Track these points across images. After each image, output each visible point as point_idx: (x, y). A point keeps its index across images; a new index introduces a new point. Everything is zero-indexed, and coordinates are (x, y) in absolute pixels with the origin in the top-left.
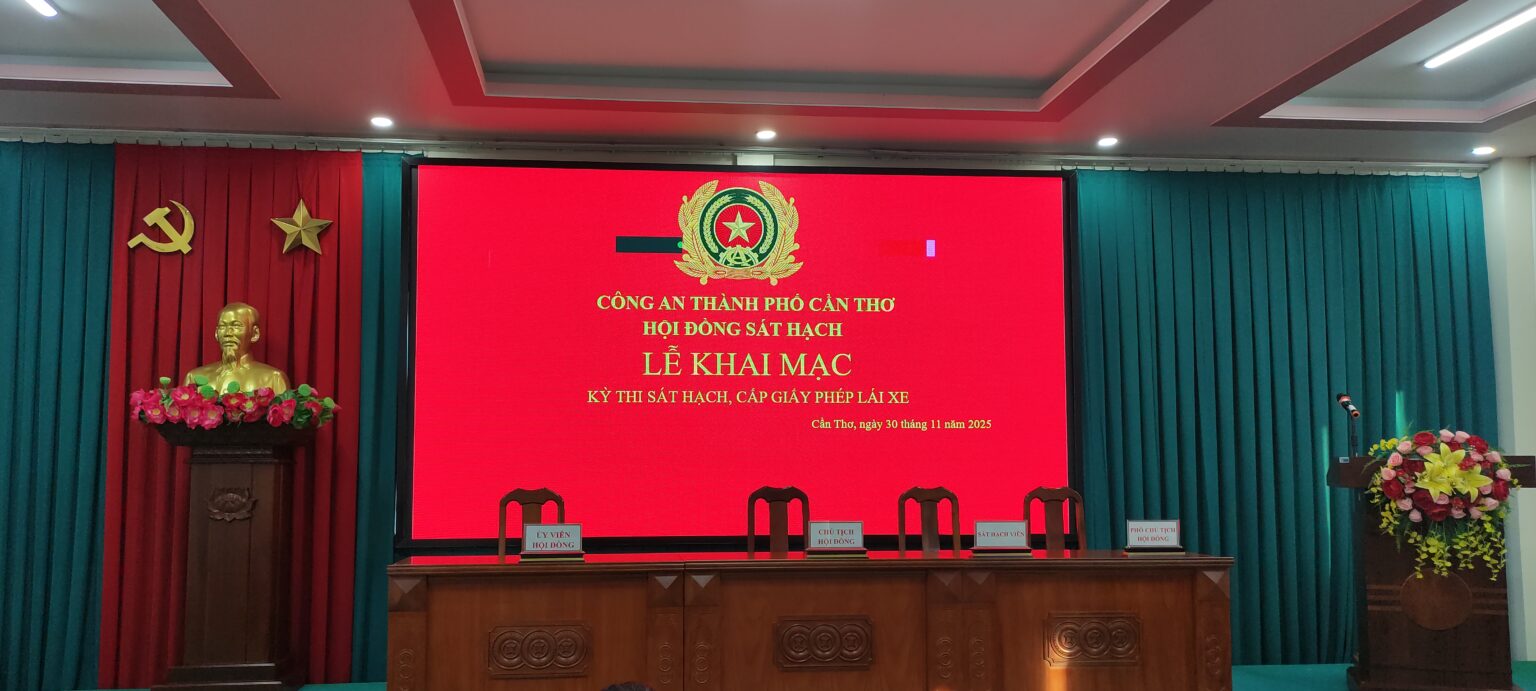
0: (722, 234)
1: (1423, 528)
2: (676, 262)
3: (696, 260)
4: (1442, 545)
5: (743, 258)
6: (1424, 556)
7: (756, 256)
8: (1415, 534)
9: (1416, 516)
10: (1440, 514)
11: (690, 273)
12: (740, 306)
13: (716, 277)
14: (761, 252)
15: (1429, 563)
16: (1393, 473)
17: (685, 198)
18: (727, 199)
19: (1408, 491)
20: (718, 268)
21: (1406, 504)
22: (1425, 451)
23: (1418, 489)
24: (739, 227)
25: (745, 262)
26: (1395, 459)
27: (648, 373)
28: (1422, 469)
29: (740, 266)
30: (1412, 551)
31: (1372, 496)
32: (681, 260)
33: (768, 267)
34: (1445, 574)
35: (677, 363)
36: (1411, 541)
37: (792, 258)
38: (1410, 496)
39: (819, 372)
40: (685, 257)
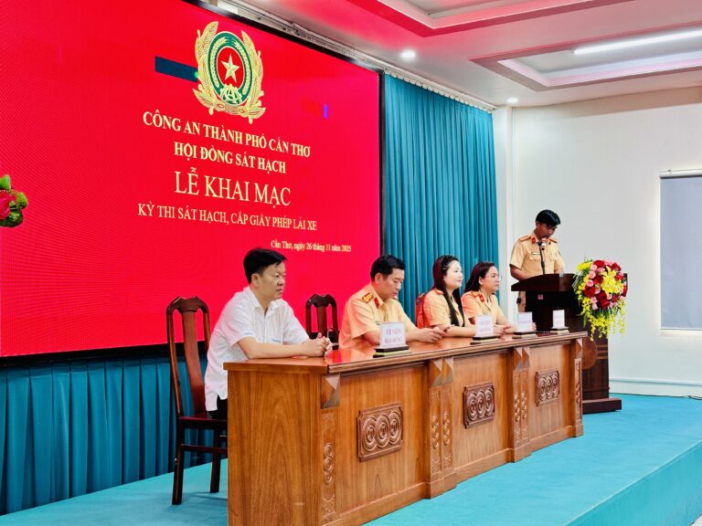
0: (222, 71)
1: (596, 313)
2: (194, 91)
3: (208, 93)
6: (594, 328)
7: (240, 96)
10: (606, 305)
11: (202, 102)
12: (233, 138)
13: (218, 110)
14: (244, 94)
17: (199, 32)
18: (223, 41)
20: (219, 102)
24: (231, 69)
25: (234, 100)
27: (178, 191)
29: (231, 102)
32: (197, 89)
33: (247, 107)
35: (196, 184)
36: (590, 320)
37: (260, 103)
39: (274, 201)
40: (200, 87)
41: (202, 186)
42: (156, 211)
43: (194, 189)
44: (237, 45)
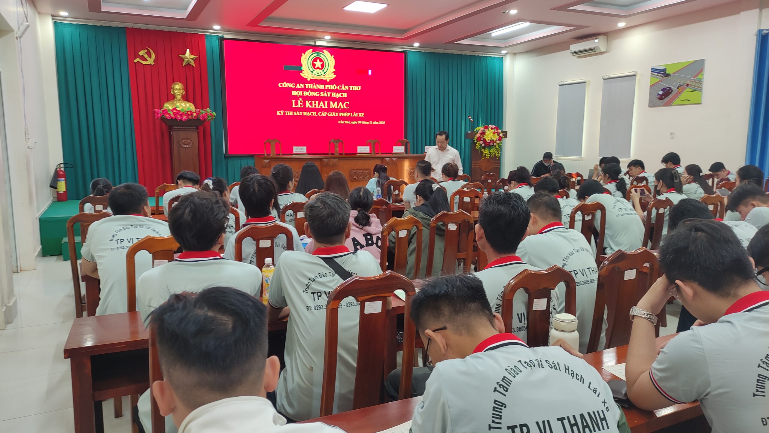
0: (314, 65)
1: (484, 148)
3: (307, 73)
4: (488, 151)
5: (319, 73)
6: (484, 154)
7: (323, 72)
8: (483, 149)
9: (483, 145)
10: (488, 145)
11: (305, 77)
12: (319, 87)
13: (312, 78)
14: (325, 71)
15: (485, 156)
16: (479, 135)
17: (303, 54)
18: (315, 55)
19: (482, 139)
20: (312, 76)
21: (482, 142)
22: (486, 130)
23: (484, 139)
24: (318, 64)
25: (320, 74)
26: (480, 132)
27: (294, 106)
28: (485, 134)
29: (318, 75)
30: (482, 153)
31: (475, 140)
32: (302, 73)
33: (326, 76)
34: (488, 158)
36: (482, 151)
37: (333, 74)
38: (482, 140)
39: (340, 107)
40: (303, 72)
41: (304, 104)
42: (284, 113)
43: (301, 105)
44: (321, 55)
